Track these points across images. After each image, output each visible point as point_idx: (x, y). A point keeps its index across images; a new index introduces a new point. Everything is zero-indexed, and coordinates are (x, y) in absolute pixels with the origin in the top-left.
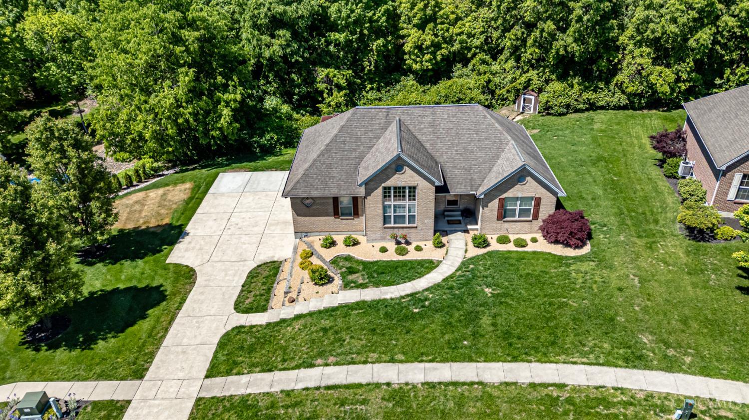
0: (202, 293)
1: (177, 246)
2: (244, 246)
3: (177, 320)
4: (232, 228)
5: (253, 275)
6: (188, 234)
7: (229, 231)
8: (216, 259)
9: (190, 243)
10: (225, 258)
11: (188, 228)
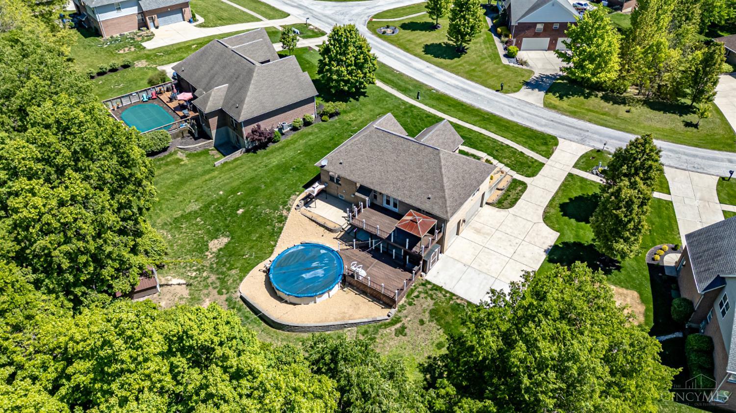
0: (541, 202)
1: (553, 244)
2: (511, 225)
3: (555, 192)
4: (515, 244)
5: (512, 204)
6: (545, 251)
7: (517, 241)
8: (530, 223)
9: (544, 243)
10: (525, 222)
11: (544, 256)
